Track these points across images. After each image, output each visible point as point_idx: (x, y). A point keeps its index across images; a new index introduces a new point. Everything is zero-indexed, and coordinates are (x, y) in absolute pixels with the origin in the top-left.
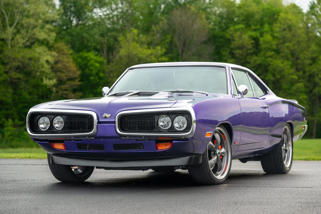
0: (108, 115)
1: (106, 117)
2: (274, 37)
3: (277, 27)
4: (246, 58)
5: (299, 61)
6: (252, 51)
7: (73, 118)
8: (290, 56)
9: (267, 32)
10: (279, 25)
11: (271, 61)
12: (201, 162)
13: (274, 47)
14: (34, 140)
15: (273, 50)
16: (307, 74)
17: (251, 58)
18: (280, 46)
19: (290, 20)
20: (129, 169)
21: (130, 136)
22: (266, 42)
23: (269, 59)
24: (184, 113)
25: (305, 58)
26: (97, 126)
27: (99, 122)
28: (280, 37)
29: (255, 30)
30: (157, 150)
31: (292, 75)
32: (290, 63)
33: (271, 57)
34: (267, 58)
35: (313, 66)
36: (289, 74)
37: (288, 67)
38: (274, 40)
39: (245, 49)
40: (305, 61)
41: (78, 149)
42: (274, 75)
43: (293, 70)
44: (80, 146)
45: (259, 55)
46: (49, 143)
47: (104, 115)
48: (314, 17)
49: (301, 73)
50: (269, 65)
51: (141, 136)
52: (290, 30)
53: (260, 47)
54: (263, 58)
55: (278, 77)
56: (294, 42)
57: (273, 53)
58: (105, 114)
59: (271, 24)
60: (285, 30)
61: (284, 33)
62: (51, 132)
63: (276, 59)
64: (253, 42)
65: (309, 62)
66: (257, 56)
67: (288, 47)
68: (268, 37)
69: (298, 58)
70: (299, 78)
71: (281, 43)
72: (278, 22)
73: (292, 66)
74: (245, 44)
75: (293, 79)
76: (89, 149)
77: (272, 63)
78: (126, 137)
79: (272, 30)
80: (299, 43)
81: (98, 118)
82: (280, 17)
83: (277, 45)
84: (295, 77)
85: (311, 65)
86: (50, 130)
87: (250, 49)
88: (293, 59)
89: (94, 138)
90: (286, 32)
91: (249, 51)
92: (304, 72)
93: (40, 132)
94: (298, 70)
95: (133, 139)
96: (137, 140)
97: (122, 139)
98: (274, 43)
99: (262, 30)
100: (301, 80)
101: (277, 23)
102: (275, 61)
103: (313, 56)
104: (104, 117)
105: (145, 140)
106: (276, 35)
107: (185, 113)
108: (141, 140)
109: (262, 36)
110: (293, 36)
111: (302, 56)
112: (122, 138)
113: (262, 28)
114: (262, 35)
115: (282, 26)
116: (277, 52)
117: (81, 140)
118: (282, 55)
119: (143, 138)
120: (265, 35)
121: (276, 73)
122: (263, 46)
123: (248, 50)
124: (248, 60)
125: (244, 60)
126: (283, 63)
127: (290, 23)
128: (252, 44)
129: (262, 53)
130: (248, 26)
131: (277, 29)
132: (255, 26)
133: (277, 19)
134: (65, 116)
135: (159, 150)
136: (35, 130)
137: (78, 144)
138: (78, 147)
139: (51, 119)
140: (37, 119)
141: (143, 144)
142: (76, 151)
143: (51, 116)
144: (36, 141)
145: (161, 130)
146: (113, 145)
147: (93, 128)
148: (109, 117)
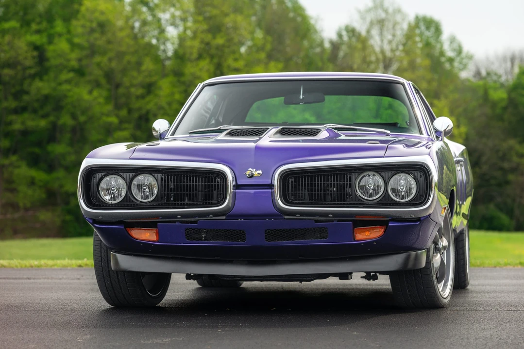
1: (252, 176)
2: (73, 46)
3: (77, 26)
4: (22, 84)
5: (121, 90)
6: (32, 71)
7: (177, 178)
8: (103, 81)
9: (60, 35)
10: (82, 22)
11: (69, 91)
12: (423, 264)
13: (74, 64)
14: (92, 222)
15: (73, 70)
16: (136, 115)
17: (30, 85)
18: (84, 62)
19: (102, 13)
20: (276, 278)
21: (302, 213)
22: (60, 56)
23: (65, 87)
25: (132, 85)
26: (234, 194)
27: (237, 186)
28: (86, 44)
29: (38, 32)
30: (355, 240)
31: (108, 115)
32: (105, 93)
33: (68, 81)
34: (60, 84)
35: (148, 99)
36: (103, 114)
37: (101, 100)
38: (72, 50)
39: (19, 68)
40: (133, 90)
41: (188, 239)
42: (74, 117)
43: (109, 107)
44: (192, 234)
45: (45, 78)
46: (125, 227)
47: (248, 173)
48: (144, 9)
49: (124, 113)
50: (65, 96)
51: (325, 214)
52: (103, 33)
53: (47, 64)
54: (53, 85)
55: (82, 119)
56: (111, 54)
57: (71, 75)
58: (250, 169)
59: (67, 20)
60: (92, 31)
61: (92, 39)
62: (127, 206)
63: (77, 85)
64: (35, 53)
65: (140, 91)
66: (41, 79)
67: (98, 64)
68: (62, 45)
69: (118, 86)
70: (121, 122)
71: (87, 57)
72: (79, 16)
73: (108, 99)
74: (21, 58)
75: (110, 124)
76: (205, 240)
77: (70, 94)
78: (295, 216)
79: (69, 32)
80: (120, 55)
81: (235, 178)
82: (83, 9)
83: (80, 60)
84: (114, 120)
85: (143, 97)
86: (127, 202)
87: (30, 68)
88: (108, 86)
89: (224, 217)
90: (96, 35)
91: (28, 72)
92: (130, 111)
93: (103, 206)
94: (118, 107)
95: (308, 219)
96: (316, 221)
97: (285, 219)
98: (74, 56)
99: (52, 31)
100: (126, 125)
101: (78, 20)
102: (76, 90)
103: (148, 80)
104: (249, 175)
105: (333, 221)
106: (76, 40)
107: (413, 168)
108: (322, 222)
109: (50, 42)
110: (109, 42)
111: (126, 81)
112: (286, 217)
113: (52, 27)
114: (51, 40)
115: (88, 24)
116: (80, 72)
117: (196, 222)
118: (88, 78)
119: (330, 217)
120: (56, 40)
121: (79, 113)
122: (53, 62)
123: (25, 69)
124: (25, 86)
125: (18, 88)
126: (90, 92)
127: (102, 18)
128: (34, 57)
129: (52, 75)
130: (26, 23)
131: (80, 30)
132: (39, 23)
133: (78, 11)
134: (159, 175)
135: (358, 241)
136: (94, 201)
137: (187, 229)
138: (188, 237)
139: (128, 181)
140: (97, 179)
141: (326, 228)
142: (183, 244)
143: (128, 174)
144: (95, 225)
145: (363, 202)
146: (266, 231)
147: (226, 198)
148: (259, 175)
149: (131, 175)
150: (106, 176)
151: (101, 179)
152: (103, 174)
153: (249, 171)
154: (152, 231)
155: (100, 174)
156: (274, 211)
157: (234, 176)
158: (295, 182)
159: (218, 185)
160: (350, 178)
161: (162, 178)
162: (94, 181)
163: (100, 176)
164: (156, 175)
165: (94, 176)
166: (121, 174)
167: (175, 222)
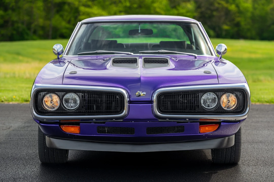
0: (143, 93)
14: (39, 122)
21: (170, 118)
24: (233, 90)
26: (129, 106)
27: (130, 102)
30: (200, 133)
41: (99, 133)
46: (60, 125)
47: (137, 93)
51: (184, 119)
58: (138, 91)
62: (61, 113)
81: (129, 96)
86: (60, 110)
89: (123, 120)
93: (46, 113)
95: (173, 121)
96: (178, 122)
97: (159, 121)
104: (138, 95)
107: (235, 90)
108: (182, 123)
112: (160, 120)
117: (104, 123)
119: (187, 120)
135: (201, 133)
136: (40, 109)
137: (99, 127)
138: (98, 131)
139: (61, 97)
140: (42, 96)
141: (184, 126)
142: (95, 135)
143: (61, 93)
144: (41, 124)
145: (206, 110)
146: (147, 128)
147: (124, 109)
148: (144, 95)
149: (63, 93)
150: (47, 94)
151: (44, 96)
152: (45, 93)
153: (138, 93)
154: (76, 128)
155: (43, 93)
156: (153, 117)
157: (128, 95)
158: (165, 98)
159: (117, 100)
160: (198, 96)
161: (82, 96)
162: (40, 97)
163: (44, 94)
164: (79, 94)
165: (40, 93)
166: (57, 93)
167: (91, 123)
